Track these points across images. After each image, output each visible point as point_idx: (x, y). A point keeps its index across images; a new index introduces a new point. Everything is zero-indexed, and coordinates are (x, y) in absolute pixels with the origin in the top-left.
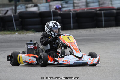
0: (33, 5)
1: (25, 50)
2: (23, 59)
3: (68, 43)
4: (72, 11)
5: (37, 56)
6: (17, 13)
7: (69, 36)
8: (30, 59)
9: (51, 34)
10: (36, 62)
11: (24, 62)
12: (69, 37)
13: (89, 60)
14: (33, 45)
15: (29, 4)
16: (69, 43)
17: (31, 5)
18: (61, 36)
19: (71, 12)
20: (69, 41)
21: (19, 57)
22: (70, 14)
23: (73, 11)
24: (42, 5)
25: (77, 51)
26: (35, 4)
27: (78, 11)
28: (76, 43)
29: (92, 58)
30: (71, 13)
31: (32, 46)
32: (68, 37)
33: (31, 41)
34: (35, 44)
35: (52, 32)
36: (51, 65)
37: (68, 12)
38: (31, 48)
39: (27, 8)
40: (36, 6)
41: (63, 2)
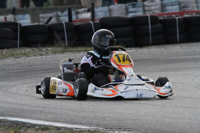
0: (86, 9)
39: (77, 13)
41: (129, 5)
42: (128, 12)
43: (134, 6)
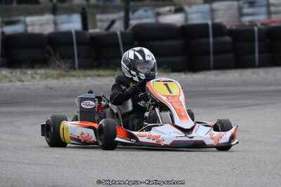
0: (173, 8)
1: (76, 112)
2: (70, 131)
3: (165, 98)
4: (259, 24)
5: (96, 126)
6: (130, 27)
7: (170, 81)
8: (82, 133)
9: (131, 77)
10: (95, 140)
11: (72, 138)
12: (168, 83)
13: (208, 136)
14: (95, 101)
15: (165, 6)
16: (167, 96)
17: (167, 9)
18: (152, 81)
19: (256, 25)
20: (168, 94)
21: (62, 127)
22: (253, 31)
23: (262, 24)
24: (195, 8)
25: (180, 116)
26: (178, 7)
27: (273, 25)
28: (182, 98)
29: (218, 133)
30: (256, 28)
31: (92, 103)
32: (166, 85)
33: (91, 92)
34: (100, 99)
35: (132, 72)
36: (125, 146)
37: (249, 26)
38: (89, 107)
39: (158, 14)
40: (179, 10)
41: (244, 3)
42: (241, 15)
43: (252, 4)
